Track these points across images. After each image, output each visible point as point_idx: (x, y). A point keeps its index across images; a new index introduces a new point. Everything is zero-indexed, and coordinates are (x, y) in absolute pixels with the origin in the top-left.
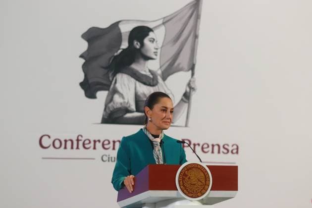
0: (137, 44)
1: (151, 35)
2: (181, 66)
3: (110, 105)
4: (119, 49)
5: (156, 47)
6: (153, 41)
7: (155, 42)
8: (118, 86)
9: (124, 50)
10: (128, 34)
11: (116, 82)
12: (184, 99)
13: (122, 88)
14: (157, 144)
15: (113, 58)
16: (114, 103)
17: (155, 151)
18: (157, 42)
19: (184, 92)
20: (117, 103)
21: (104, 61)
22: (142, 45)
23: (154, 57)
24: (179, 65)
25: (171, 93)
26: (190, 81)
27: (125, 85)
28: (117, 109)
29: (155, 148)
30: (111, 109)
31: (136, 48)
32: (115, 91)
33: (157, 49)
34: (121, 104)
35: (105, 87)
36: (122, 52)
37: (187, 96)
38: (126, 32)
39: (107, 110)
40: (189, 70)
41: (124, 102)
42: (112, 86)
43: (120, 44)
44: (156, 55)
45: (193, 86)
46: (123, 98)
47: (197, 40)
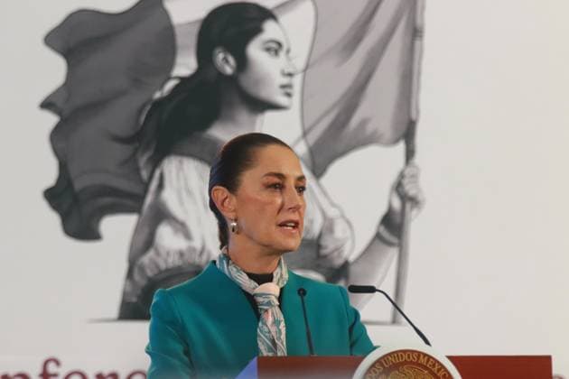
0: (226, 60)
1: (270, 30)
2: (370, 128)
3: (146, 259)
4: (169, 78)
6: (275, 48)
7: (282, 54)
8: (170, 198)
9: (183, 80)
10: (195, 30)
11: (161, 186)
12: (386, 234)
14: (269, 304)
15: (148, 108)
16: (158, 253)
17: (265, 324)
18: (288, 51)
19: (381, 210)
20: (168, 254)
21: (121, 116)
22: (243, 62)
23: (282, 100)
24: (364, 123)
25: (343, 216)
26: (402, 176)
28: (167, 270)
29: (264, 316)
30: (150, 273)
31: (221, 75)
32: (160, 215)
33: (290, 75)
34: (181, 254)
35: (127, 201)
37: (393, 225)
38: (190, 24)
39: (137, 277)
40: (396, 141)
41: (192, 250)
42: (149, 199)
43: (170, 64)
44: (289, 95)
45: (410, 189)
46: (188, 236)
47: (417, 43)
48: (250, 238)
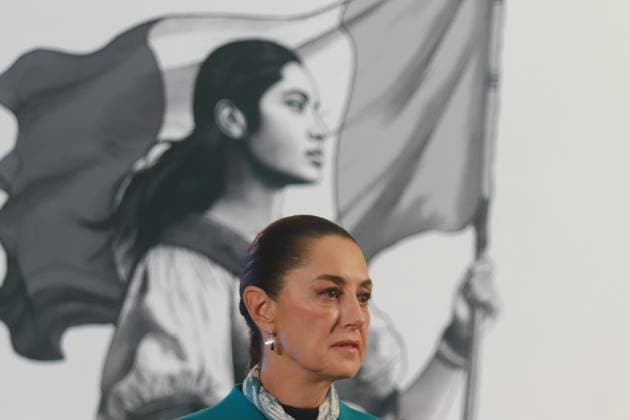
0: (232, 117)
1: (293, 77)
2: (427, 210)
3: (124, 387)
4: (155, 142)
5: (316, 131)
6: (299, 102)
7: (309, 109)
8: (157, 304)
9: (175, 145)
10: (190, 78)
11: (144, 288)
13: (171, 309)
15: (127, 182)
16: (140, 378)
18: (317, 106)
19: (442, 321)
20: (154, 379)
21: (91, 194)
22: (255, 120)
23: (306, 170)
24: (419, 202)
25: (390, 328)
26: (470, 274)
27: (183, 296)
28: (153, 401)
30: (129, 405)
31: (226, 138)
32: (144, 326)
33: (319, 138)
34: (172, 380)
35: (99, 308)
36: (165, 156)
38: (184, 69)
39: (112, 410)
40: (461, 228)
41: (187, 374)
42: (129, 305)
43: (159, 123)
44: (317, 165)
45: (481, 293)
46: (181, 355)
47: (491, 94)
48: (293, 358)
